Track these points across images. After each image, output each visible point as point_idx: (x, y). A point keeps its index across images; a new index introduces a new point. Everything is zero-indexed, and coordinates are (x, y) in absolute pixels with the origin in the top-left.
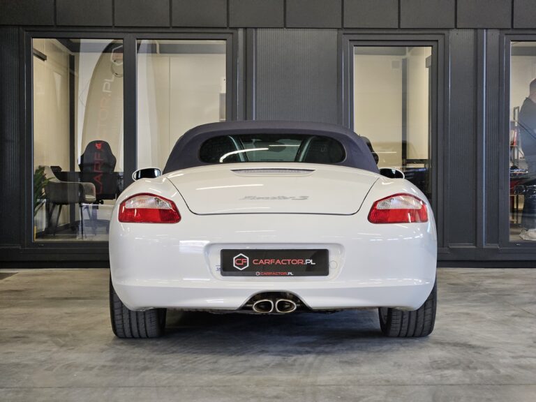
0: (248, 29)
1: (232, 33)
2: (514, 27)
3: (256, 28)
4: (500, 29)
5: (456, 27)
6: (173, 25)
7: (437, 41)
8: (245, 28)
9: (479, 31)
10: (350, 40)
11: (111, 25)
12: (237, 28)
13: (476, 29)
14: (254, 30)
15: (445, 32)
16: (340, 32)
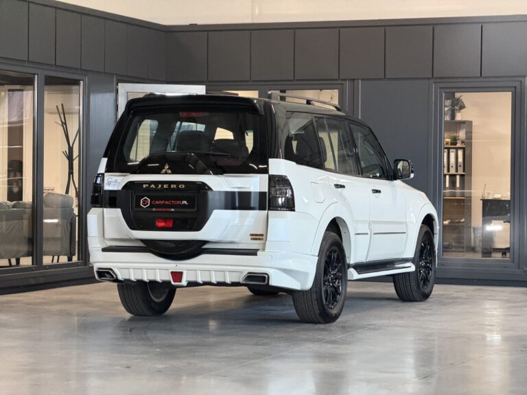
0: (355, 81)
1: (342, 84)
3: (362, 80)
6: (296, 78)
7: (515, 87)
8: (354, 80)
10: (440, 88)
11: (249, 79)
12: (346, 80)
14: (360, 81)
15: (520, 79)
16: (431, 80)
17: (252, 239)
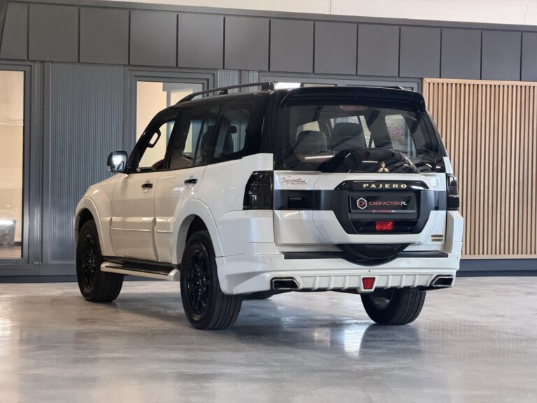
1: (31, 66)
2: (271, 70)
3: (52, 62)
4: (259, 72)
5: (224, 68)
7: (208, 80)
8: (44, 62)
9: (243, 72)
10: (135, 76)
12: (34, 61)
13: (240, 71)
15: (215, 72)
16: (126, 68)
17: (433, 240)
